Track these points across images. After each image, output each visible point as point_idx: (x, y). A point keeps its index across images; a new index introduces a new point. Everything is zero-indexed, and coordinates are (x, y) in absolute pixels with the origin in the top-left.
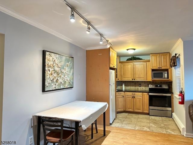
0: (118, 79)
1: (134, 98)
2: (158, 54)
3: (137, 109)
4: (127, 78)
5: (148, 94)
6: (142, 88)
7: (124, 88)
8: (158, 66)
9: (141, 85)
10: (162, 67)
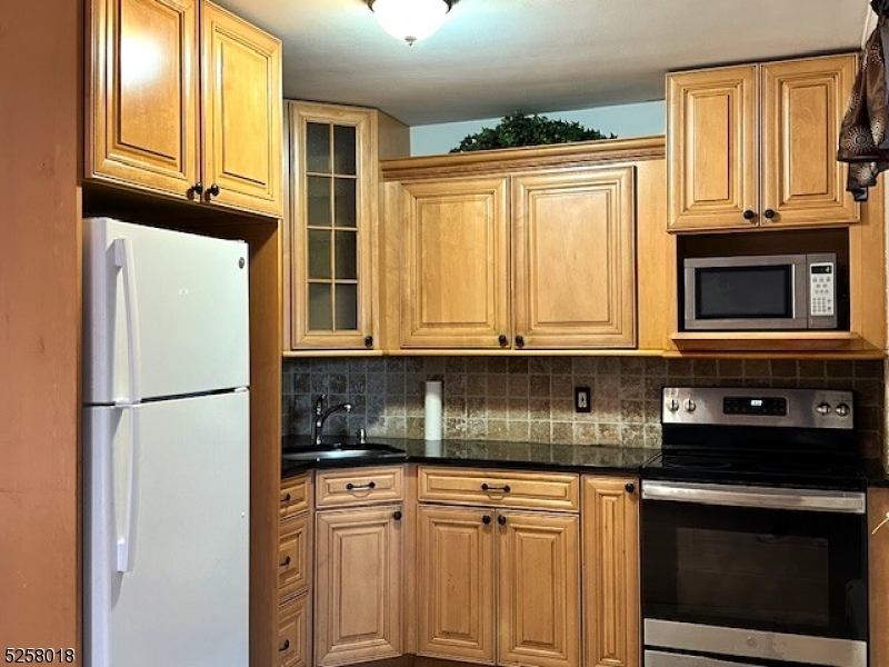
0: (369, 342)
1: (495, 523)
2: (745, 70)
3: (526, 643)
4: (453, 324)
5: (630, 489)
6: (603, 428)
7: (435, 420)
8: (737, 199)
9: (596, 396)
10: (782, 204)
